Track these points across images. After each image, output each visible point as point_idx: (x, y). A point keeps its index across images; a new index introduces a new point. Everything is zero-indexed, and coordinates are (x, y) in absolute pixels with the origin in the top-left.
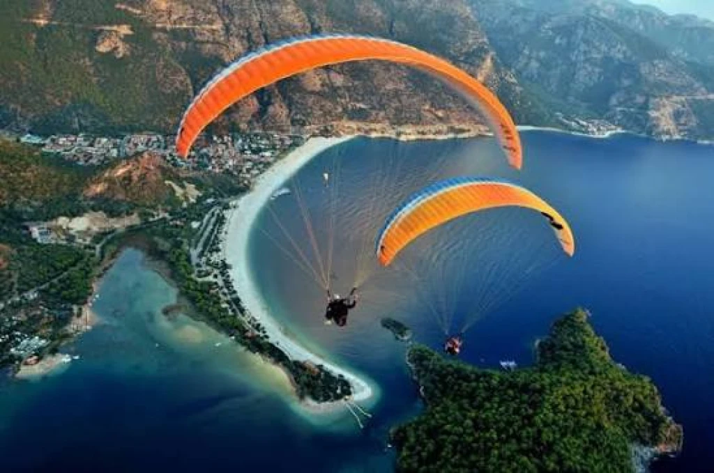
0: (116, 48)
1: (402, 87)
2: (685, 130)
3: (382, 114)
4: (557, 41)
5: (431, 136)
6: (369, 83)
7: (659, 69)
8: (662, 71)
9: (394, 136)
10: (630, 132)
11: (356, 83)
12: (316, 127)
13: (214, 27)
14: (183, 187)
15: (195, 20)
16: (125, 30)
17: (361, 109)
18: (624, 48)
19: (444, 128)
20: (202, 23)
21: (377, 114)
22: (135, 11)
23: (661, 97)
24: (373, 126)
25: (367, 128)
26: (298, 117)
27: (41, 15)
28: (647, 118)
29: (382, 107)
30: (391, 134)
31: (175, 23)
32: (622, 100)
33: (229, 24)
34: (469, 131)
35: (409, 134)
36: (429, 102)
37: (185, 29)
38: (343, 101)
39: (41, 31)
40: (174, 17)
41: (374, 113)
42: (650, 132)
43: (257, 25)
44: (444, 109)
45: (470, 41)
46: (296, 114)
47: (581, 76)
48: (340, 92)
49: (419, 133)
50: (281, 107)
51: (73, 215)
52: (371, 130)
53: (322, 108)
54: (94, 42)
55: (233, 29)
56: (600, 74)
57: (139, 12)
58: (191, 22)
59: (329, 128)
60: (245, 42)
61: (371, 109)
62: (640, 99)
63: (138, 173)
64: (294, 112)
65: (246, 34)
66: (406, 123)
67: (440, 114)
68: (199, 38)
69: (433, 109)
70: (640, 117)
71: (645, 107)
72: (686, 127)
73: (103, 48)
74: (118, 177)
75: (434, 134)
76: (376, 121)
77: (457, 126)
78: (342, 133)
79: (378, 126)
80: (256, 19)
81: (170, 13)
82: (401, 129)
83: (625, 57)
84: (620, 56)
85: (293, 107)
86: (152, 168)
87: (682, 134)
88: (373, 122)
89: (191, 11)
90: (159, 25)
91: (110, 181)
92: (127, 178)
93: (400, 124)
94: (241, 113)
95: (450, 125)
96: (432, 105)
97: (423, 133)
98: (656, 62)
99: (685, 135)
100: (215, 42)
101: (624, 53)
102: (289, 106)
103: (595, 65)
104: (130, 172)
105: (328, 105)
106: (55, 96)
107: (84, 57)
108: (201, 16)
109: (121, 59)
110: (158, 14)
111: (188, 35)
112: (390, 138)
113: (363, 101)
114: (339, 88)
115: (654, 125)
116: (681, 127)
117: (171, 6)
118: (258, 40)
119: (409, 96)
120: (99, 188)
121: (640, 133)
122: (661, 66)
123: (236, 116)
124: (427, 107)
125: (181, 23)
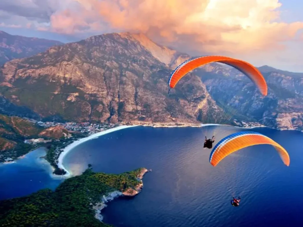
0: (72, 99)
1: (161, 110)
2: (297, 126)
3: (150, 119)
4: (248, 92)
5: (166, 126)
6: (149, 109)
7: (289, 102)
8: (290, 103)
9: (152, 126)
10: (268, 127)
11: (145, 109)
12: (125, 122)
13: (104, 93)
14: (68, 134)
15: (98, 91)
16: (77, 94)
17: (144, 117)
18: (273, 94)
19: (174, 123)
20: (100, 92)
21: (148, 119)
22: (82, 89)
23: (286, 113)
24: (145, 122)
25: (143, 123)
26: (120, 119)
27: (57, 91)
28: (275, 121)
29: (151, 117)
30: (151, 125)
31: (92, 92)
32: (267, 114)
33: (109, 92)
34: (184, 125)
35: (158, 125)
36: (170, 115)
37: (95, 94)
38: (139, 115)
39: (55, 95)
40: (93, 90)
41: (147, 118)
42: (276, 127)
43: (117, 92)
44: (175, 117)
45: (198, 94)
46: (120, 118)
47: (254, 105)
48: (139, 112)
49: (161, 125)
50: (116, 116)
51: (36, 138)
52: (144, 124)
53: (129, 117)
54: (67, 98)
55: (110, 93)
56: (262, 104)
57: (83, 89)
58: (97, 91)
59: (129, 123)
60: (112, 97)
61: (147, 117)
62: (274, 114)
63: (55, 130)
64: (119, 118)
65: (113, 95)
66: (158, 122)
67: (174, 119)
68: (98, 96)
69: (171, 117)
70: (273, 121)
71: (276, 117)
72: (297, 125)
73: (69, 99)
74: (50, 131)
75: (168, 125)
76: (147, 121)
77: (179, 123)
78: (133, 124)
79: (147, 123)
80: (117, 90)
81: (91, 89)
82: (155, 124)
83: (274, 98)
84: (271, 97)
85: (120, 116)
86: (59, 129)
87: (295, 128)
88: (146, 121)
89: (98, 88)
90: (87, 93)
91: (47, 131)
92: (52, 131)
93: (155, 122)
94: (103, 118)
95: (176, 123)
96: (171, 116)
97: (163, 125)
98: (287, 99)
99: (296, 129)
100: (103, 97)
101: (273, 96)
102: (119, 116)
103: (261, 101)
104: (53, 130)
105: (132, 116)
106: (51, 112)
107: (63, 102)
108: (100, 90)
109: (73, 102)
110: (88, 89)
111: (95, 95)
112: (151, 126)
113: (145, 115)
114: (139, 111)
115: (278, 124)
116: (295, 125)
117: (92, 87)
118: (115, 96)
119: (162, 113)
120: (44, 133)
121: (272, 127)
122: (290, 101)
123: (101, 118)
124: (169, 117)
125: (94, 92)
